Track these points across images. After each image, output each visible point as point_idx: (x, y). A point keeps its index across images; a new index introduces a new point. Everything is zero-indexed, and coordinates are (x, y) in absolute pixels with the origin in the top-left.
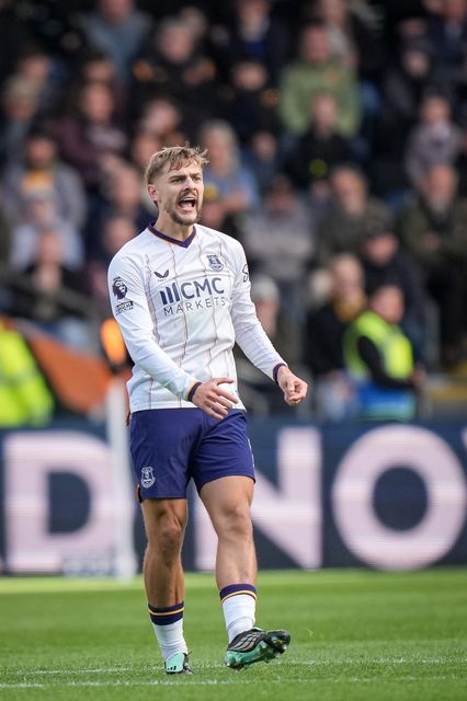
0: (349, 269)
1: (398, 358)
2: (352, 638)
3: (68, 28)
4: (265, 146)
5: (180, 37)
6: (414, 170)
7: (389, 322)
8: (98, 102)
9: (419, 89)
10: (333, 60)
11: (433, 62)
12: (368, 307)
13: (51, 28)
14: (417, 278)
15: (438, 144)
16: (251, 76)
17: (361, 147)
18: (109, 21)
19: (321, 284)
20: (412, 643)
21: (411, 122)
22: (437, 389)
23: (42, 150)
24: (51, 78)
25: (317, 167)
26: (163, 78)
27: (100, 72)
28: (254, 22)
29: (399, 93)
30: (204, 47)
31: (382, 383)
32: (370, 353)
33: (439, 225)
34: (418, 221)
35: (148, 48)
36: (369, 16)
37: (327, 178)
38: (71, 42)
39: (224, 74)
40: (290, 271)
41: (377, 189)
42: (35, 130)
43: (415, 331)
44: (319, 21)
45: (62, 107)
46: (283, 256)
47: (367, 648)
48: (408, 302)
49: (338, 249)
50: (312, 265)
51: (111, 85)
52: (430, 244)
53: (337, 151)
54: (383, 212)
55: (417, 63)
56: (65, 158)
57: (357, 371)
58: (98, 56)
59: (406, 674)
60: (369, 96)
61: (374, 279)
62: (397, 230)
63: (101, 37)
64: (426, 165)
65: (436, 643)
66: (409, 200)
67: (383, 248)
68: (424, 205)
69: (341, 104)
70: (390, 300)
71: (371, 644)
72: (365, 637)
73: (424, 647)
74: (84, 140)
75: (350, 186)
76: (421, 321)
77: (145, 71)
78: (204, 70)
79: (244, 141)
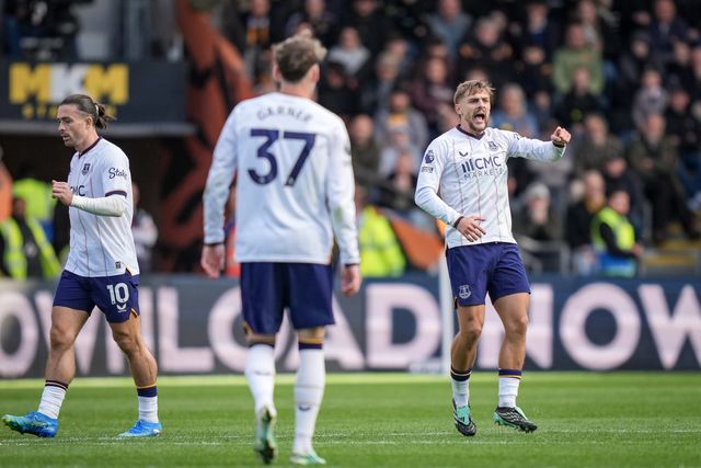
0: (595, 180)
1: (625, 237)
2: (593, 416)
3: (419, 23)
4: (543, 100)
5: (490, 30)
6: (637, 116)
7: (620, 214)
8: (437, 70)
9: (641, 65)
10: (587, 46)
11: (651, 48)
12: (607, 204)
13: (408, 22)
14: (639, 186)
15: (653, 101)
16: (535, 55)
17: (604, 102)
18: (444, 18)
19: (577, 189)
20: (631, 420)
21: (636, 86)
22: (650, 258)
23: (401, 100)
24: (407, 54)
25: (576, 114)
26: (479, 55)
27: (440, 51)
28: (538, 20)
29: (629, 68)
30: (505, 36)
31: (615, 253)
32: (608, 234)
33: (653, 153)
34: (640, 150)
35: (470, 37)
36: (611, 18)
37: (582, 121)
38: (420, 32)
39: (518, 53)
40: (558, 180)
41: (614, 129)
42: (397, 88)
43: (637, 221)
44: (578, 21)
45: (414, 74)
46: (553, 171)
47: (602, 422)
48: (632, 202)
49: (588, 167)
50: (571, 177)
51: (445, 60)
52: (647, 164)
53: (589, 105)
54: (618, 144)
55: (641, 49)
56: (415, 106)
57: (599, 245)
58: (438, 41)
59: (627, 439)
60: (610, 69)
61: (612, 185)
62: (626, 155)
63: (439, 29)
64: (646, 115)
65: (646, 420)
66: (634, 137)
67: (617, 167)
68: (643, 139)
69: (592, 75)
70: (621, 200)
71: (605, 419)
72: (601, 416)
73: (638, 422)
74: (428, 95)
75: (597, 126)
76: (641, 213)
77: (467, 51)
78: (505, 51)
79: (530, 97)
